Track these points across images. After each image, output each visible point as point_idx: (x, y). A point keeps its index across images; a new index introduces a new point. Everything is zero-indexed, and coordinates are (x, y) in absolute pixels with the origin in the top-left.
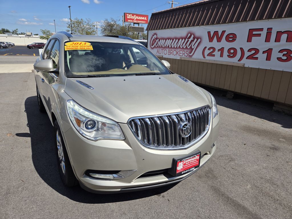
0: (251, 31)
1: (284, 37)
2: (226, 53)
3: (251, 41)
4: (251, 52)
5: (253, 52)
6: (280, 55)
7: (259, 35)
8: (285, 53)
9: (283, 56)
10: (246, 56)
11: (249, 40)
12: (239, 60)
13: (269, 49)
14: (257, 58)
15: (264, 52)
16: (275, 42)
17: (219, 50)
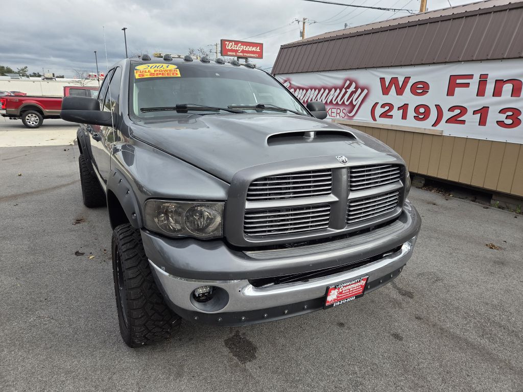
0: (453, 78)
1: (508, 88)
2: (411, 113)
3: (453, 95)
4: (453, 111)
5: (457, 111)
6: (502, 117)
7: (467, 85)
8: (510, 113)
9: (506, 118)
10: (445, 118)
11: (450, 92)
12: (435, 125)
13: (484, 107)
14: (463, 122)
15: (475, 112)
16: (493, 96)
17: (399, 108)
